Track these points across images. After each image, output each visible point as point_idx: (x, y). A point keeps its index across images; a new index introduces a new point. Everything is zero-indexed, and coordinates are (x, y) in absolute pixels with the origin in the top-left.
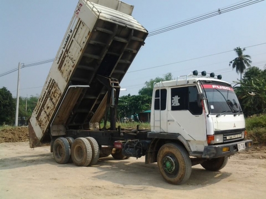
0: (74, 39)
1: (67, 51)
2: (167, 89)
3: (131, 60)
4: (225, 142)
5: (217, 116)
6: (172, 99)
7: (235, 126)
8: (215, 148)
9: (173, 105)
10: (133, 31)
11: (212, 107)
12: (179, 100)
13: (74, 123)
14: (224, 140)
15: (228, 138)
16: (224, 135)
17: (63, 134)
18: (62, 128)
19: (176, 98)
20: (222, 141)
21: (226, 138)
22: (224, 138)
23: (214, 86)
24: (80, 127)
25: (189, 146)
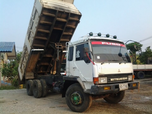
0: (34, 21)
1: (31, 29)
2: (74, 46)
3: (73, 33)
4: (108, 83)
5: (102, 64)
6: (76, 53)
7: (120, 72)
8: (97, 87)
9: (77, 57)
10: (70, 14)
11: (98, 57)
12: (79, 53)
13: (41, 71)
14: (108, 81)
15: (112, 80)
16: (107, 78)
17: (33, 78)
18: (32, 74)
19: (78, 52)
20: (106, 82)
21: (110, 80)
22: (108, 80)
23: (103, 43)
24: (45, 74)
25: (84, 86)
